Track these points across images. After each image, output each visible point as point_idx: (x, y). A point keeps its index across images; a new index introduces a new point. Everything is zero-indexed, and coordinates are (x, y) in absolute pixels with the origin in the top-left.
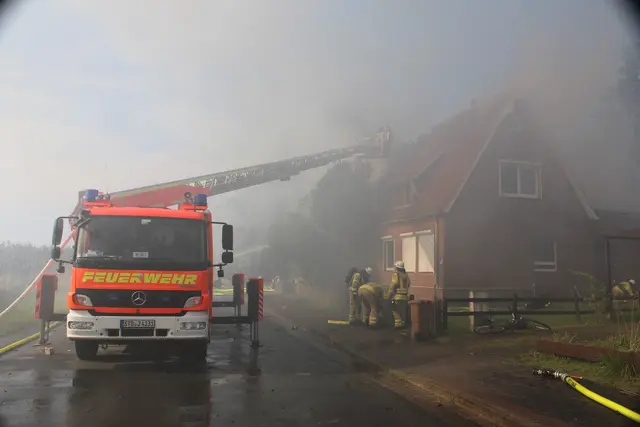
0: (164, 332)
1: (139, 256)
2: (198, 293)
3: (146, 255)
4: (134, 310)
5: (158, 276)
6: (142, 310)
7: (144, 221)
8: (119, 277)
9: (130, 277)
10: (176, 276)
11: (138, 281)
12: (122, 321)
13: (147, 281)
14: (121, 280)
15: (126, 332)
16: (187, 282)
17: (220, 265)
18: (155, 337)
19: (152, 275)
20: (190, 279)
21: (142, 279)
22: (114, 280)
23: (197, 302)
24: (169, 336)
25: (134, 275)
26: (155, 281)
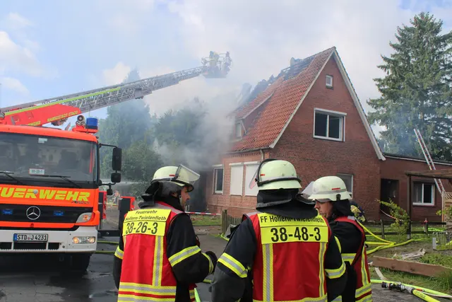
0: (56, 245)
1: (35, 173)
2: (90, 210)
3: (42, 172)
4: (28, 224)
5: (53, 192)
6: (36, 225)
7: (42, 140)
8: (15, 191)
9: (26, 192)
10: (70, 193)
11: (34, 196)
12: (15, 235)
13: (42, 196)
14: (16, 195)
15: (18, 245)
16: (80, 199)
17: (110, 185)
18: (47, 250)
19: (48, 192)
20: (83, 196)
21: (38, 195)
22: (9, 195)
23: (88, 218)
24: (61, 249)
25: (29, 190)
26: (49, 197)
